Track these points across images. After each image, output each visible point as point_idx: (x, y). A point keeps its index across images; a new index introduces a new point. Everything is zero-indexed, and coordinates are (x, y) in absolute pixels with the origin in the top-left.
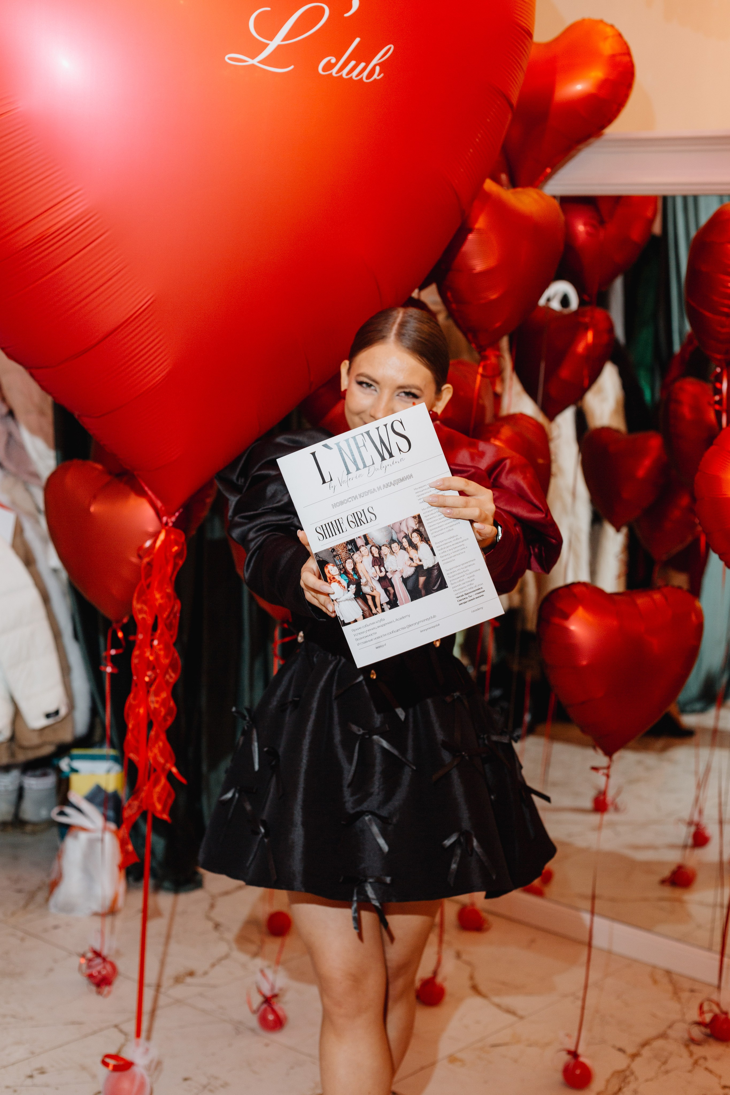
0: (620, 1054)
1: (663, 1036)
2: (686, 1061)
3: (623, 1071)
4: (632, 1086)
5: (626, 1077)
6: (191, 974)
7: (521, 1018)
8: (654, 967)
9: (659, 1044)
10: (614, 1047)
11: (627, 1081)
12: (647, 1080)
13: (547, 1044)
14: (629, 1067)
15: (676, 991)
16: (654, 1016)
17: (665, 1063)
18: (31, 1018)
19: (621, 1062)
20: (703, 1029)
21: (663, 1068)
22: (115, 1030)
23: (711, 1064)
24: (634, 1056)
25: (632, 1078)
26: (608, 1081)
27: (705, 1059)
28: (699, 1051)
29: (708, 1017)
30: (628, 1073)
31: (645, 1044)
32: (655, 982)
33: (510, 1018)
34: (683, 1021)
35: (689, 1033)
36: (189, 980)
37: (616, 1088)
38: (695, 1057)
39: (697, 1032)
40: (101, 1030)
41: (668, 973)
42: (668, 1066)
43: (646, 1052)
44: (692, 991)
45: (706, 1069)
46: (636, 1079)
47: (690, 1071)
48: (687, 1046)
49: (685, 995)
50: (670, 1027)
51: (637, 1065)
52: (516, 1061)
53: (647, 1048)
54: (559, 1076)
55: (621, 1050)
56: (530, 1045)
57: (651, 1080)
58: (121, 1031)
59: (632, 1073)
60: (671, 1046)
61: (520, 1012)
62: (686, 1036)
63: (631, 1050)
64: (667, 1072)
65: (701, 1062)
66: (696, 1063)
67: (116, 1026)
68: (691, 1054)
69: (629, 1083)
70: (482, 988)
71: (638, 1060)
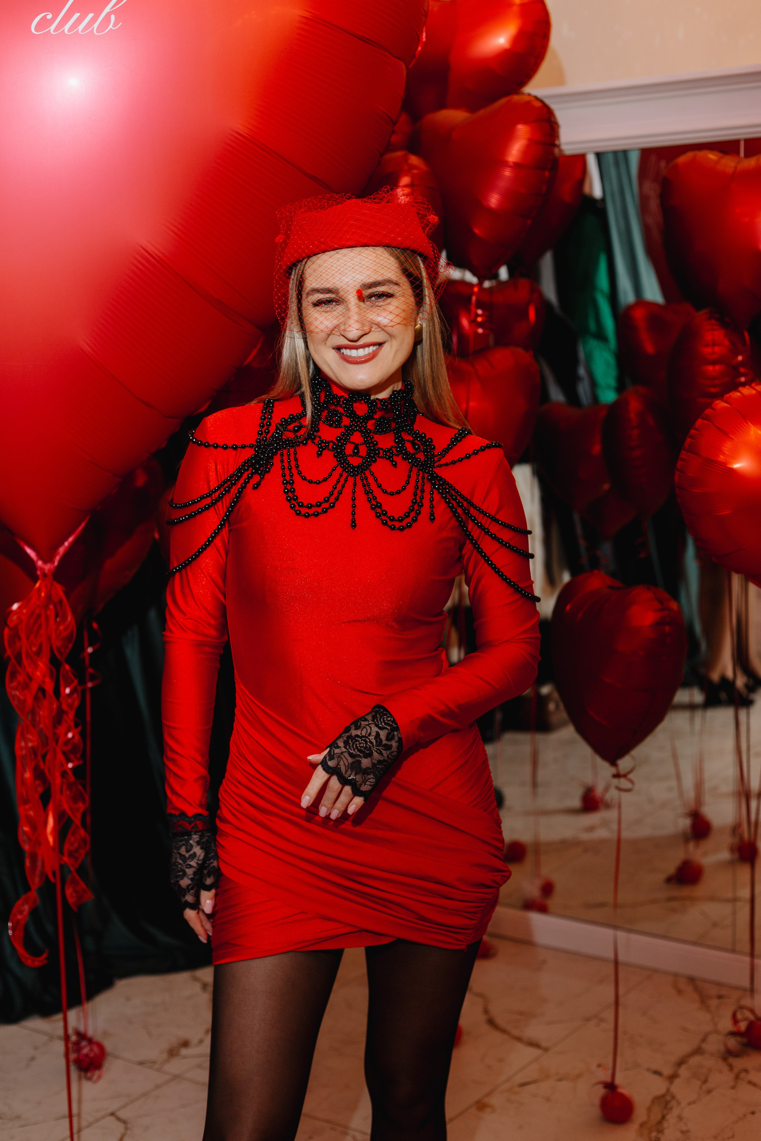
0: (656, 1077)
1: (698, 1051)
2: (727, 1077)
3: (663, 1096)
4: (676, 1112)
5: (667, 1103)
6: (186, 1044)
7: (546, 1050)
8: (676, 975)
9: (695, 1060)
10: (648, 1070)
11: (668, 1107)
12: (690, 1104)
13: (579, 1076)
14: (668, 1090)
15: (703, 1000)
16: (685, 1029)
17: (705, 1081)
18: (18, 1117)
19: (659, 1086)
20: (739, 1039)
21: (704, 1087)
22: (112, 1118)
23: (754, 1076)
24: (672, 1078)
25: (673, 1103)
26: (649, 1109)
27: (746, 1071)
28: (739, 1063)
29: (743, 1026)
30: (668, 1098)
31: (681, 1063)
32: (680, 992)
33: (534, 1052)
34: (717, 1032)
35: (726, 1046)
36: (184, 1051)
37: (659, 1116)
38: (736, 1070)
39: (733, 1043)
40: (97, 1120)
41: (692, 980)
42: (708, 1086)
43: (683, 1071)
44: (720, 997)
45: (750, 1082)
46: (679, 1103)
47: (733, 1087)
48: (725, 1059)
49: (714, 1003)
50: (704, 1040)
51: (677, 1088)
52: (548, 1099)
53: (684, 1067)
54: (596, 1111)
55: (657, 1073)
56: (560, 1080)
57: (694, 1102)
58: (119, 1119)
59: (673, 1097)
60: (708, 1062)
61: (544, 1044)
62: (722, 1049)
63: (667, 1071)
64: (709, 1092)
65: (743, 1075)
66: (737, 1077)
67: (112, 1114)
68: (731, 1068)
69: (671, 1109)
70: (500, 1021)
71: (677, 1081)
